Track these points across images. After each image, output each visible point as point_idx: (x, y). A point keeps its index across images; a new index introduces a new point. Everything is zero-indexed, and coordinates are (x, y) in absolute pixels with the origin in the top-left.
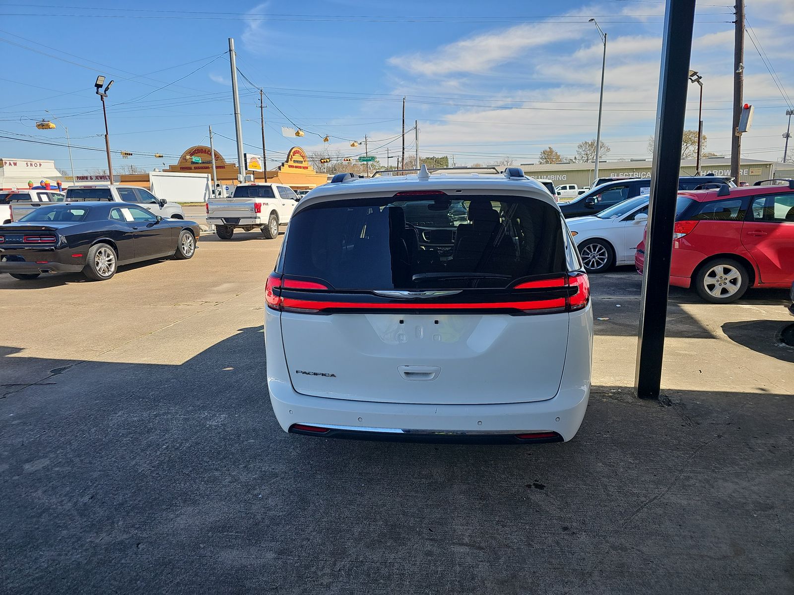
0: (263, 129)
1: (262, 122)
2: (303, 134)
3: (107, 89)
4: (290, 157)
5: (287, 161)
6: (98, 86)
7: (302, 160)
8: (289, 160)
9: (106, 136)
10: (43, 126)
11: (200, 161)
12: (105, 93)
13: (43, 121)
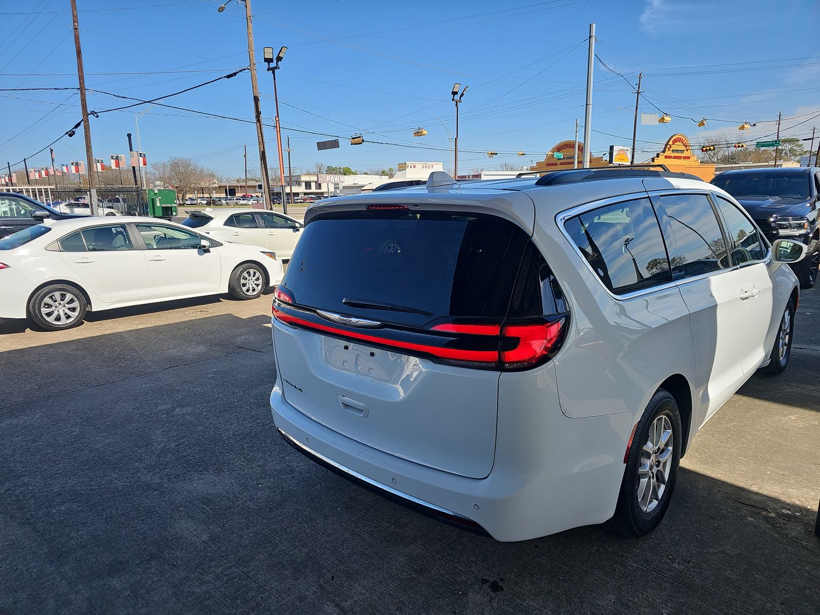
0: (636, 117)
1: (637, 109)
2: (670, 119)
3: (462, 95)
4: (668, 146)
5: (664, 152)
6: (454, 93)
7: (684, 148)
8: (667, 149)
9: (456, 139)
10: (418, 133)
11: (562, 157)
12: (460, 99)
13: (419, 129)
